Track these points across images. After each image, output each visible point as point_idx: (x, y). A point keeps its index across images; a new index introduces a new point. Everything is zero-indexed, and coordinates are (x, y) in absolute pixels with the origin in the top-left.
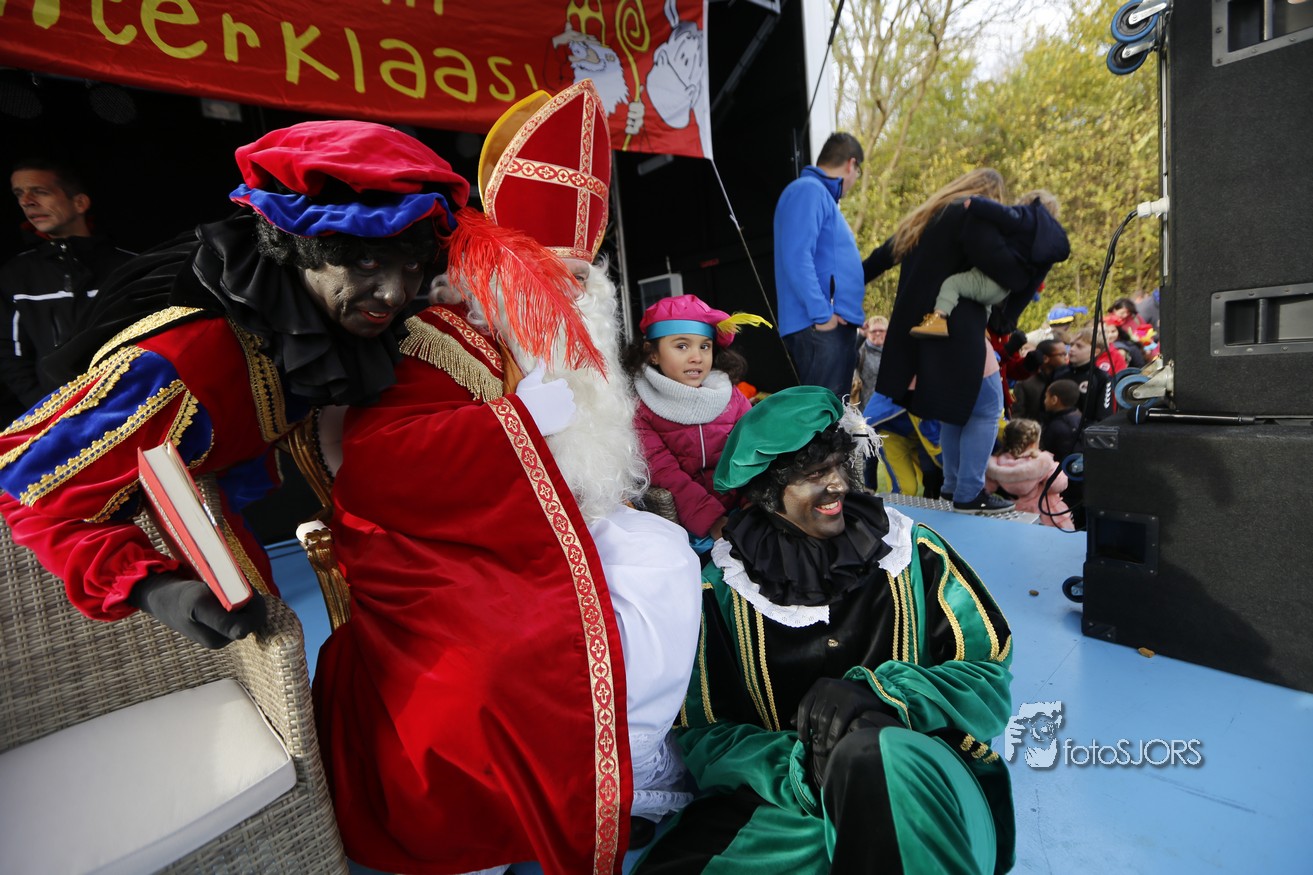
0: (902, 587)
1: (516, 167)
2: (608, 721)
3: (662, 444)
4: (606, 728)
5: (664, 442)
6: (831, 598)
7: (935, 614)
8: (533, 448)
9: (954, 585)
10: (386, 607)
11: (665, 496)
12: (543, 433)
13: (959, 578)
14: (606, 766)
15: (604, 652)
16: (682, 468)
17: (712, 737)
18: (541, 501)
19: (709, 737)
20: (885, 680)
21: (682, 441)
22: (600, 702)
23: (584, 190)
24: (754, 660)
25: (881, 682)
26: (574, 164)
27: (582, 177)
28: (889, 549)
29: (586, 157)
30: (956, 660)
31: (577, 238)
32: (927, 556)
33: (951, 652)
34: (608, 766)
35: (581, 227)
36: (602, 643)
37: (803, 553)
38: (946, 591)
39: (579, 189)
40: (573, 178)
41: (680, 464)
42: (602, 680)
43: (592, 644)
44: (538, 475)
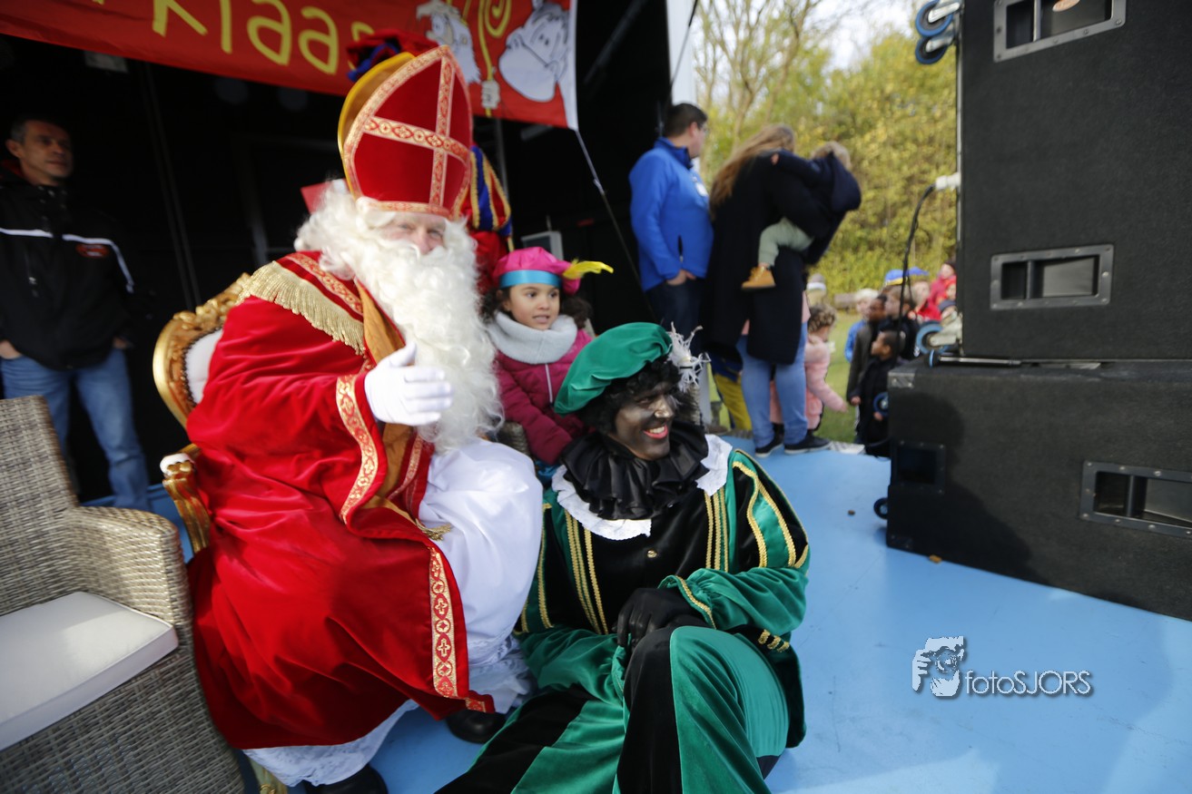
0: (716, 504)
1: (373, 125)
3: (513, 382)
5: (516, 381)
6: (652, 513)
7: (744, 529)
9: (762, 504)
11: (517, 429)
13: (767, 499)
16: (533, 403)
17: (550, 642)
19: (547, 642)
20: (694, 586)
21: (530, 379)
23: (441, 150)
24: (585, 573)
25: (690, 588)
26: (432, 127)
27: (439, 139)
28: (707, 470)
29: (443, 119)
30: (760, 567)
31: (432, 194)
32: (741, 478)
33: (756, 563)
35: (438, 185)
37: (629, 473)
38: (754, 509)
39: (436, 149)
40: (430, 139)
41: (531, 399)
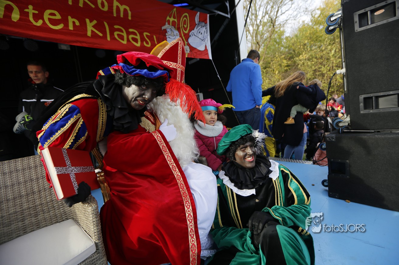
0: (277, 183)
2: (192, 227)
3: (202, 143)
4: (192, 229)
5: (203, 143)
6: (255, 187)
7: (287, 191)
8: (165, 146)
9: (293, 182)
10: (122, 195)
11: (204, 159)
12: (168, 140)
13: (294, 180)
14: (192, 241)
15: (190, 206)
16: (208, 150)
17: (222, 231)
18: (168, 161)
19: (221, 231)
20: (274, 211)
21: (209, 142)
22: (189, 221)
23: (179, 69)
24: (234, 207)
26: (177, 62)
28: (272, 171)
29: (180, 60)
30: (295, 205)
32: (284, 174)
33: (293, 202)
34: (193, 241)
35: (178, 80)
36: (189, 203)
37: (245, 174)
38: (290, 184)
42: (189, 214)
43: (186, 203)
44: (167, 154)
